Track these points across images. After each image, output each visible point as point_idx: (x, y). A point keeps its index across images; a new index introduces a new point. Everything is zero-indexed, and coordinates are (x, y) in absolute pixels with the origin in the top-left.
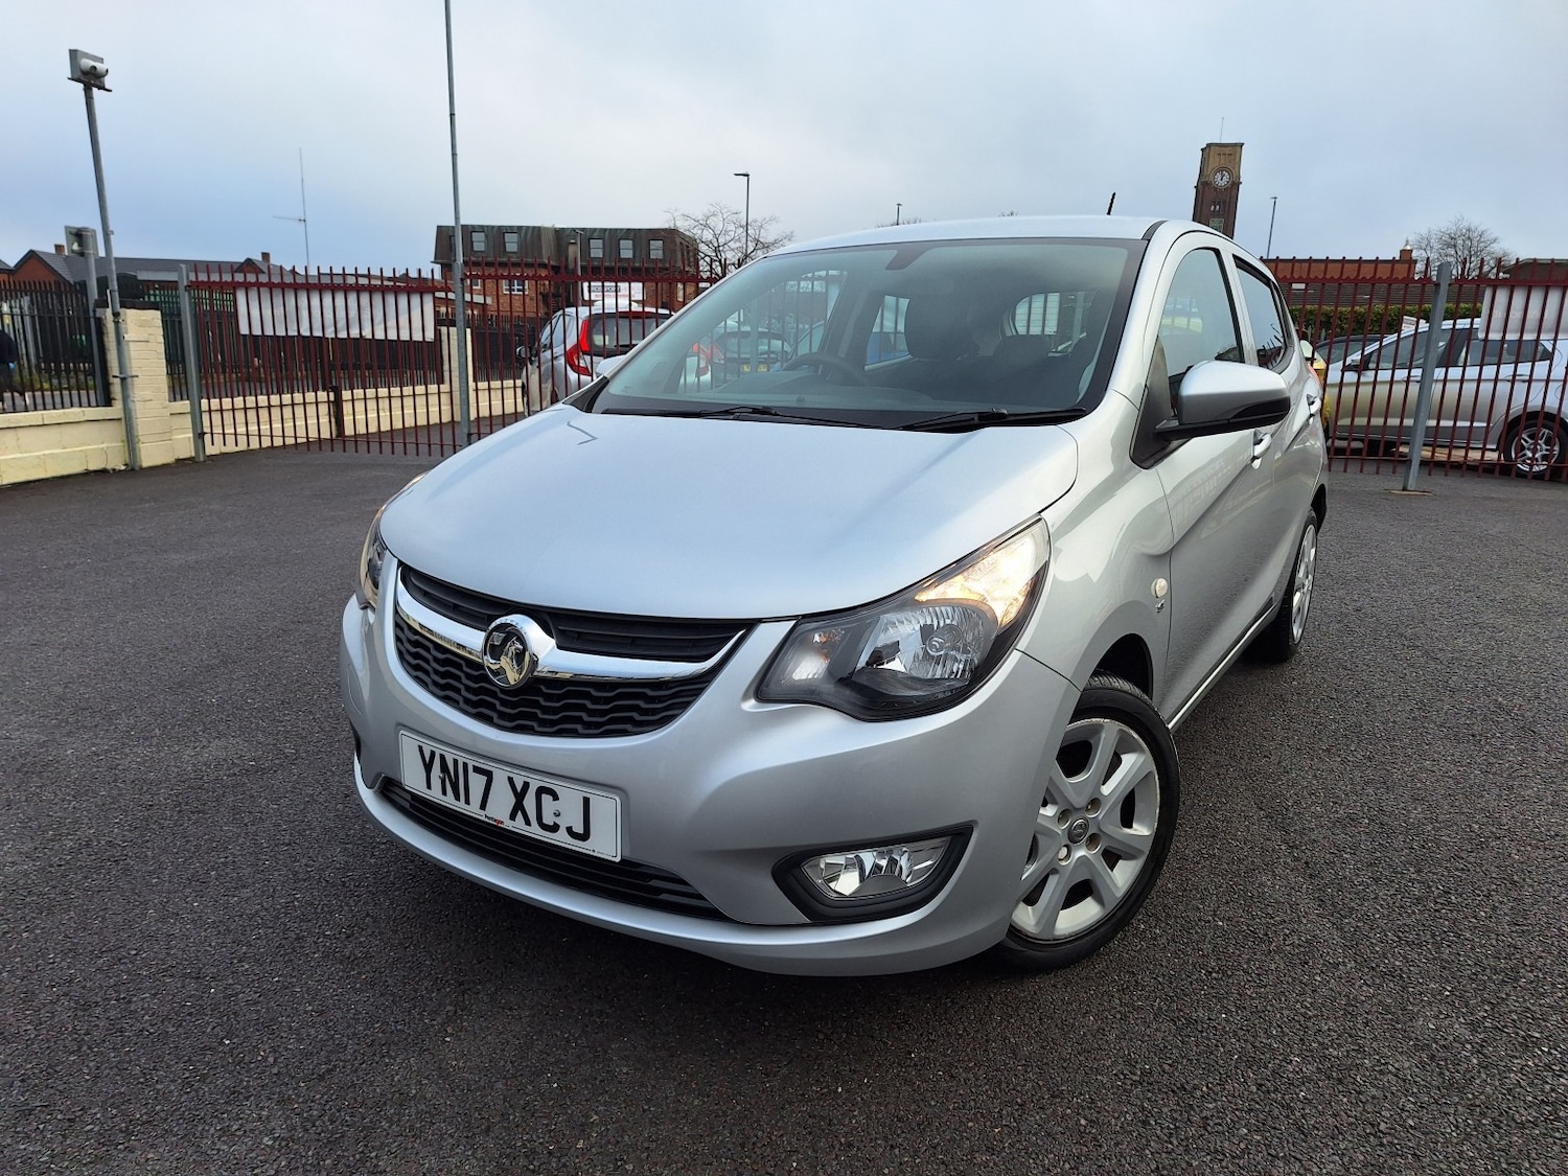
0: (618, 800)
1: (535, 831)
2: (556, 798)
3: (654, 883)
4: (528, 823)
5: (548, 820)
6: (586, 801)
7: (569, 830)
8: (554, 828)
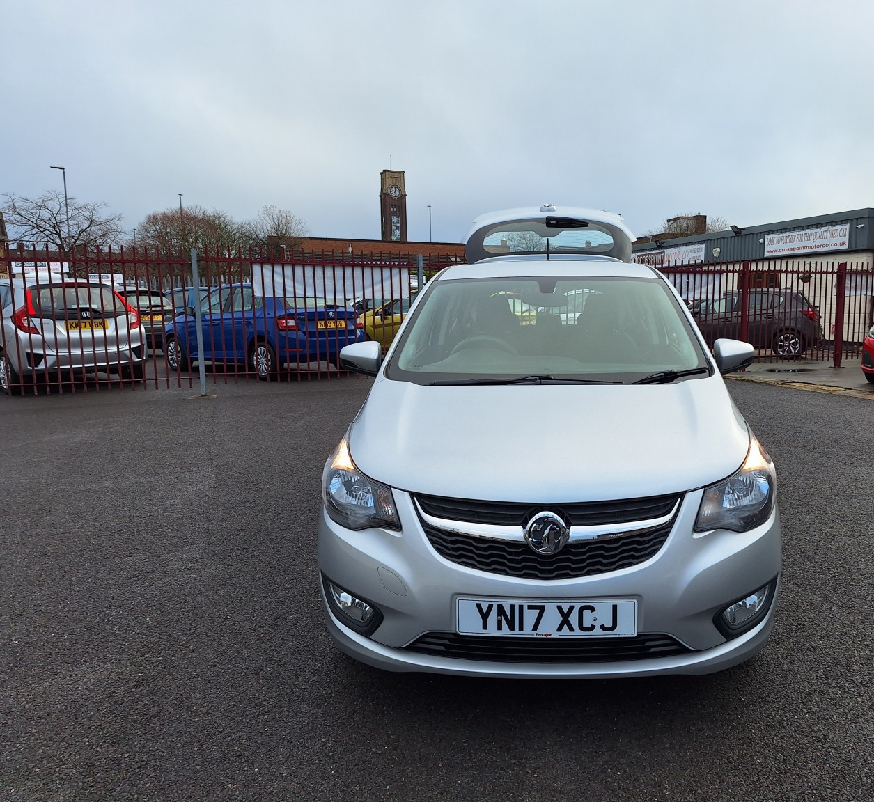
0: (636, 602)
1: (578, 634)
2: (593, 609)
3: (648, 644)
4: (571, 629)
5: (586, 624)
6: (615, 608)
7: (603, 627)
8: (593, 627)
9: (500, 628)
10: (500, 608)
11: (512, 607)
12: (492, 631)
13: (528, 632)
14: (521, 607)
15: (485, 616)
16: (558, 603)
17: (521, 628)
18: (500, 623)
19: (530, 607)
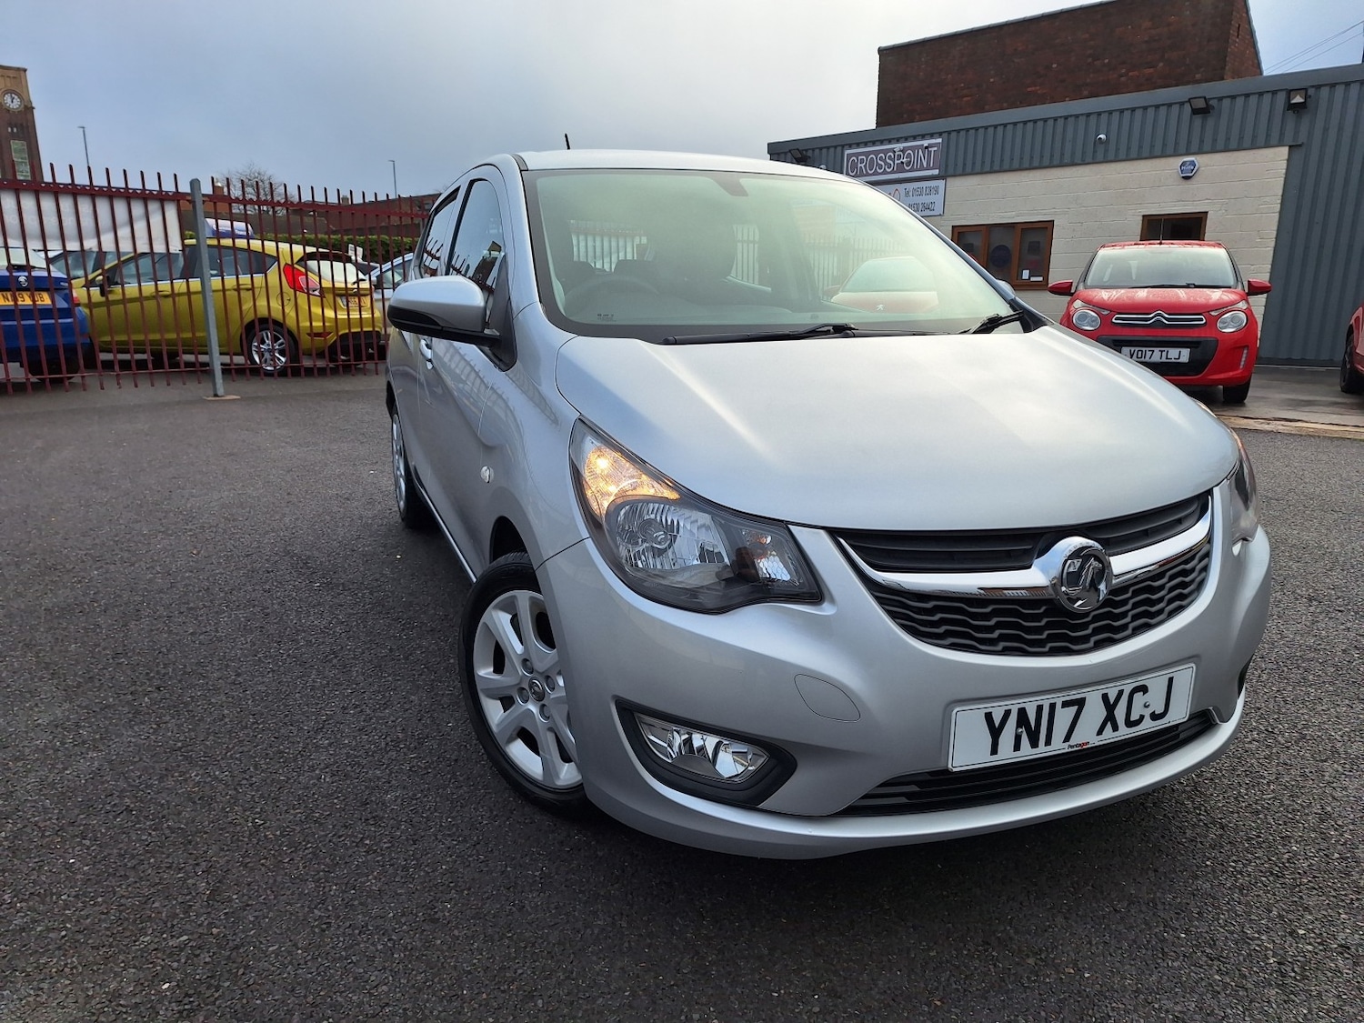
1: (1123, 733)
4: (1115, 728)
5: (1135, 715)
7: (1153, 716)
8: (1141, 719)
9: (1017, 747)
10: (1022, 713)
11: (1040, 708)
12: (1006, 754)
13: (1058, 746)
14: (1053, 706)
15: (996, 732)
16: (1103, 689)
17: (1048, 742)
18: (1018, 739)
19: (1066, 704)
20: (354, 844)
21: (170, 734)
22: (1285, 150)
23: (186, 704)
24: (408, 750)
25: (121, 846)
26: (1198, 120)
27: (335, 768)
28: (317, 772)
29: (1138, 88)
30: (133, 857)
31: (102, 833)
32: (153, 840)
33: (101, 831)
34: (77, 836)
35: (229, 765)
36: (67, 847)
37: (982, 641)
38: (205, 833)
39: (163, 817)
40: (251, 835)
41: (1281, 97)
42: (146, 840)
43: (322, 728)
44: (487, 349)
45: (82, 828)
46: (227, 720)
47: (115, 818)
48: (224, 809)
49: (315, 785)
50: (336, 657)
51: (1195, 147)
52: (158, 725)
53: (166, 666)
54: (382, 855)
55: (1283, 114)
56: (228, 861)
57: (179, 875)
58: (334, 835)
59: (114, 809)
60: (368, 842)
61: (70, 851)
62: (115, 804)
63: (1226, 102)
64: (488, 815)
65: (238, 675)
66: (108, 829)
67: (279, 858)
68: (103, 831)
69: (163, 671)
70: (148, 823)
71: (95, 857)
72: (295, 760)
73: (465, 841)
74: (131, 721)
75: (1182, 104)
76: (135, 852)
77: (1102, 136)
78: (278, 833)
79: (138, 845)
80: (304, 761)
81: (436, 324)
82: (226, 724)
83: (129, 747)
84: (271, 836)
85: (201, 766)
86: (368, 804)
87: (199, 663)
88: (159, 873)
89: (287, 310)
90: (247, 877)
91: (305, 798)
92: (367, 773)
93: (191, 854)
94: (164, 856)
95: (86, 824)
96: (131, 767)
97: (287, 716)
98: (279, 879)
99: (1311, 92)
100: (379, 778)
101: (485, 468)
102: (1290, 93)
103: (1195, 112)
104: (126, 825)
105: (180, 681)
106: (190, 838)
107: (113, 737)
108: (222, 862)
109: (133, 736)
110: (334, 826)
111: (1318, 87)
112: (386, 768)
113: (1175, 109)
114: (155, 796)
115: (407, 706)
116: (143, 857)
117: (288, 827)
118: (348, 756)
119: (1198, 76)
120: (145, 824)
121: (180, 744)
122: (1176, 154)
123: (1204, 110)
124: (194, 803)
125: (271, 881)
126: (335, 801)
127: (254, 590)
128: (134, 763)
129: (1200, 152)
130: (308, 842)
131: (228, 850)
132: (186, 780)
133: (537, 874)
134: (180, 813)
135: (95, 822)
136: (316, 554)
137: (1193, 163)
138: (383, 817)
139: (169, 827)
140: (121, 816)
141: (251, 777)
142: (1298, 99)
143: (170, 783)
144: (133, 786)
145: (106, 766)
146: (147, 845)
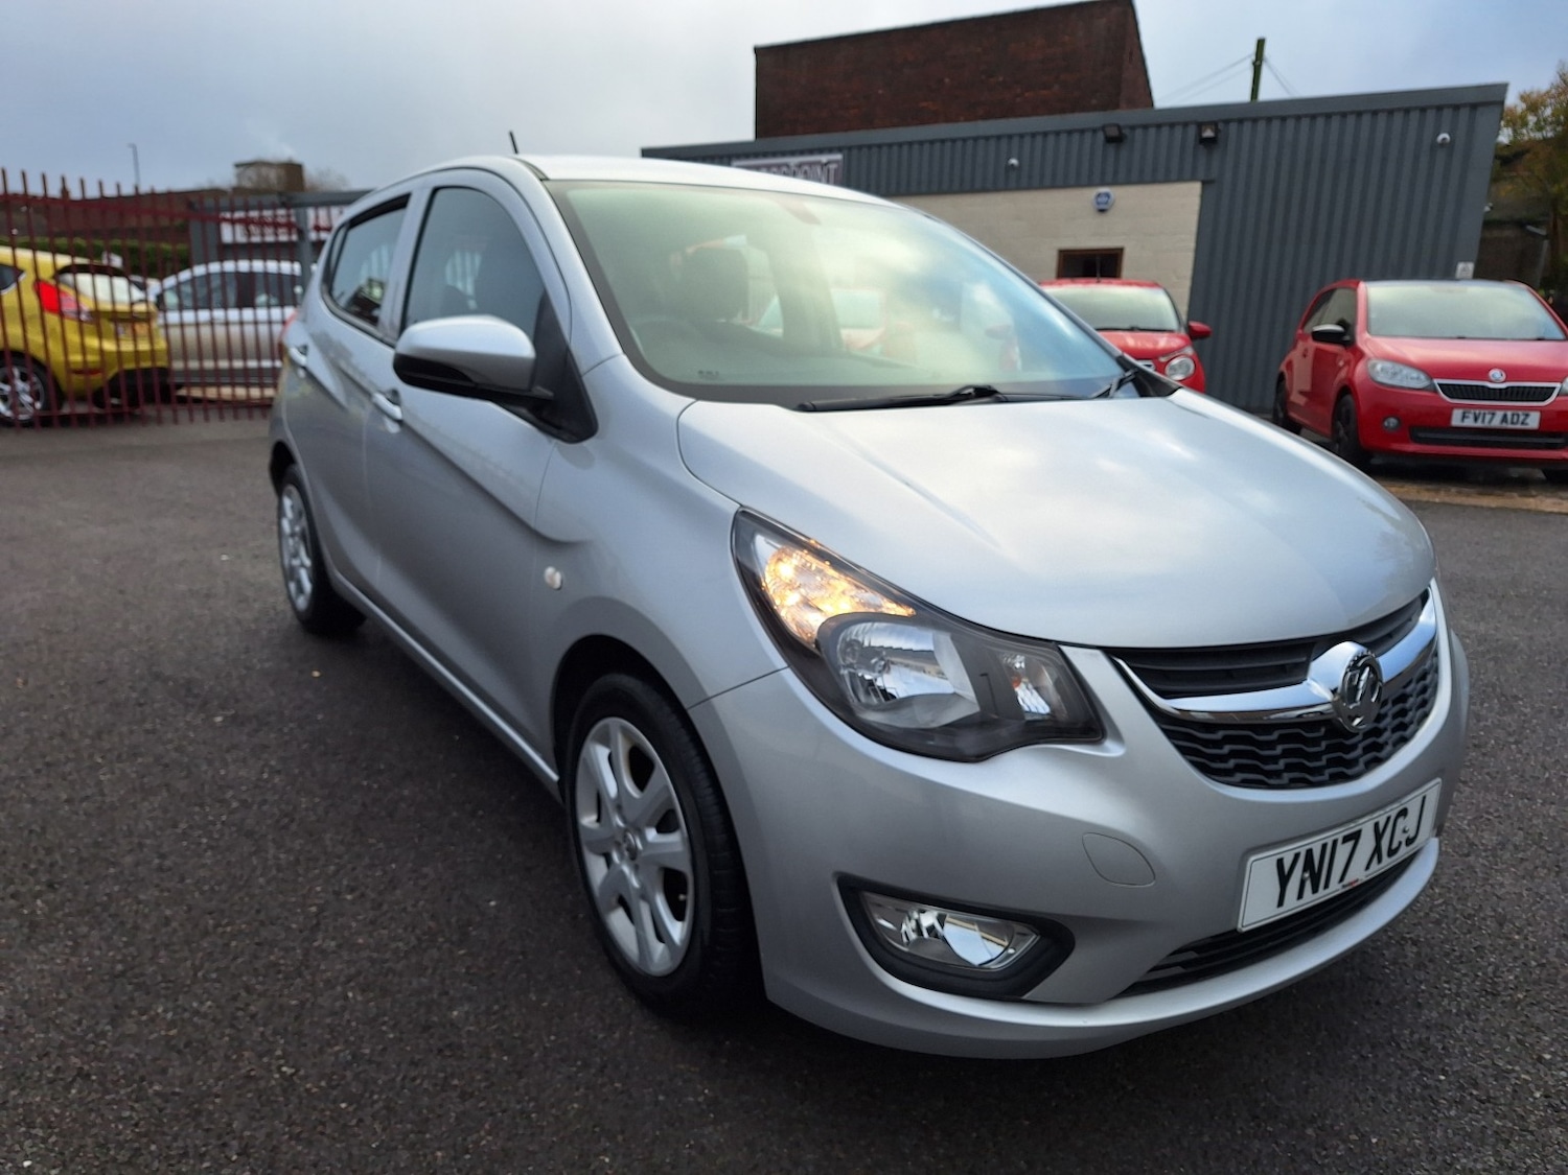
20: (438, 1088)
21: (97, 953)
22: (1196, 187)
23: (105, 908)
24: (452, 943)
25: (94, 1131)
26: (1111, 148)
27: (361, 979)
28: (339, 989)
29: (1035, 111)
30: (120, 1146)
31: (56, 1115)
32: (142, 1116)
33: (52, 1112)
34: (18, 1124)
35: (206, 991)
36: (9, 1143)
37: (1269, 774)
38: (217, 1096)
39: (143, 1079)
40: (285, 1091)
41: (1192, 130)
42: (131, 1117)
43: (318, 924)
44: (524, 411)
45: (20, 1110)
46: (174, 924)
47: (68, 1088)
48: (227, 1058)
49: (344, 1008)
50: (292, 821)
51: (1109, 178)
52: (75, 942)
53: (49, 851)
54: (484, 1099)
55: (1194, 148)
56: (269, 1135)
57: (206, 1165)
58: (404, 1079)
59: (61, 1076)
60: (456, 1082)
61: (17, 1148)
62: (58, 1068)
63: (1139, 132)
64: (600, 1025)
65: (163, 856)
66: (64, 1107)
67: (342, 1122)
68: (57, 1111)
69: (48, 860)
70: (122, 1092)
71: (62, 1154)
72: (300, 975)
73: (586, 1065)
74: (29, 939)
75: (1094, 131)
76: (121, 1138)
77: (1014, 161)
78: (323, 1084)
79: (121, 1127)
80: (313, 975)
81: (470, 380)
82: (175, 931)
83: (43, 978)
84: (315, 1090)
85: (166, 997)
86: (429, 1027)
87: (96, 844)
88: (172, 1165)
89: (30, 336)
90: (308, 1154)
91: (339, 1028)
92: (410, 983)
93: (208, 1130)
94: (169, 1138)
95: (24, 1104)
96: (60, 1009)
97: (258, 911)
98: (355, 1151)
99: (1221, 126)
100: (430, 989)
101: (550, 571)
102: (1200, 126)
103: (1109, 140)
104: (89, 1099)
105: (80, 872)
106: (196, 1106)
107: (12, 965)
108: (261, 1135)
109: (43, 962)
110: (399, 1065)
111: (1227, 122)
112: (433, 973)
113: (1088, 136)
114: (116, 1049)
115: (423, 883)
116: (136, 1145)
117: (334, 1073)
118: (373, 961)
119: (1094, 102)
120: (117, 1093)
121: (119, 967)
122: (1090, 184)
123: (1116, 140)
124: (179, 1052)
125: (345, 1156)
126: (384, 1028)
127: (132, 732)
128: (61, 1002)
129: (1115, 183)
130: (372, 1093)
131: (262, 1118)
132: (152, 1020)
133: (701, 1099)
134: (164, 1071)
135: (38, 1099)
136: (197, 675)
137: (1108, 195)
138: (460, 1047)
139: (157, 1093)
140: (76, 1085)
141: (247, 1005)
142: (1208, 133)
143: (130, 1027)
144: (73, 1038)
145: (19, 1012)
146: (136, 1125)
